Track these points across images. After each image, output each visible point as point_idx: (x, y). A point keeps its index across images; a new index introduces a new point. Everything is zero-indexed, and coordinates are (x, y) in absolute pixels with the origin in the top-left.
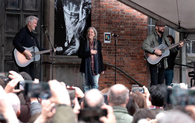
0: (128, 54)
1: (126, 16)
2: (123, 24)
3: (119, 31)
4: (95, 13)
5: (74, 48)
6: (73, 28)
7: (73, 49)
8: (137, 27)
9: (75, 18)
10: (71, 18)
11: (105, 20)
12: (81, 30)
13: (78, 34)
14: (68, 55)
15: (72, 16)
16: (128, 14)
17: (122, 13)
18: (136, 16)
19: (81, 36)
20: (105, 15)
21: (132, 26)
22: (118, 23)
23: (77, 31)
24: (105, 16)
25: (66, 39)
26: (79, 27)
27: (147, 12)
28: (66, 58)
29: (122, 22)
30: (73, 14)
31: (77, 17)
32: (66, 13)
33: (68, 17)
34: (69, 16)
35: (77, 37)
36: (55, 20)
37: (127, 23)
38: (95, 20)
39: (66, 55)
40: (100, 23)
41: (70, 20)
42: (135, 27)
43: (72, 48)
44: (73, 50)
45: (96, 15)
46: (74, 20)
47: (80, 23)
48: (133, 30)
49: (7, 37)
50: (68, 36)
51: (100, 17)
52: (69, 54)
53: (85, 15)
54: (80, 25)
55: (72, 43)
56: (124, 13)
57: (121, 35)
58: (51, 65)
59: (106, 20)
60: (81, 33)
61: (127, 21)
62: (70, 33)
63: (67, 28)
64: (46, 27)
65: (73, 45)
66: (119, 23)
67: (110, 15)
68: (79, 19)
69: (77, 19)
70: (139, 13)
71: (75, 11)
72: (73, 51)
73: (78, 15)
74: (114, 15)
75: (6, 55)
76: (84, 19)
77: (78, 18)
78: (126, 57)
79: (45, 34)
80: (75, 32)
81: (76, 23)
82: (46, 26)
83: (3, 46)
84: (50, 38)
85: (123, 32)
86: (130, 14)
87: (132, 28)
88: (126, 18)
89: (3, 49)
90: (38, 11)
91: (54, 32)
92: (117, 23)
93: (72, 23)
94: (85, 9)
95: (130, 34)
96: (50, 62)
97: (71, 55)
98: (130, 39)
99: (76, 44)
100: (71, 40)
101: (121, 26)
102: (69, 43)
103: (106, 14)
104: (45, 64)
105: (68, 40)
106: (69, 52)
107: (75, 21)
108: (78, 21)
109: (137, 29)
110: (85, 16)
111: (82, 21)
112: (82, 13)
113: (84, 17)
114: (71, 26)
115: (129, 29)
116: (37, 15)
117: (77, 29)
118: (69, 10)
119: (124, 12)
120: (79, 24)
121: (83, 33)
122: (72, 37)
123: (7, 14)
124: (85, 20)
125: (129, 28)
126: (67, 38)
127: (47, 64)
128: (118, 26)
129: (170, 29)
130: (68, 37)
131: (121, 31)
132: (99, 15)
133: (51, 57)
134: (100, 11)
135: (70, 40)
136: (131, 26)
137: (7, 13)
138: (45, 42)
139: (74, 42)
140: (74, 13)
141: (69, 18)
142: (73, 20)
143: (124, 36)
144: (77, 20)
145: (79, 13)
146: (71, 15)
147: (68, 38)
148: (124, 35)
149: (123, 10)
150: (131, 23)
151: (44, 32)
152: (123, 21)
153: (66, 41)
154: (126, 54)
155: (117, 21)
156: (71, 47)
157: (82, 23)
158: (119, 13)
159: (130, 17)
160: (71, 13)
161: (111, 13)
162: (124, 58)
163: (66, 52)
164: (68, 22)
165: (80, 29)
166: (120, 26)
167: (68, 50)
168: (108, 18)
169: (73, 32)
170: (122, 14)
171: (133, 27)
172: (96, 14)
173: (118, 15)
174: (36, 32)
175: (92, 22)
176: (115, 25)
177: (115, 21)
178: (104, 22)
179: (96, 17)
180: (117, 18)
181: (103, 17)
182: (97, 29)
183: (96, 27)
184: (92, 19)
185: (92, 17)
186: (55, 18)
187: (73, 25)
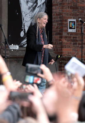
9: (32, 2)
11: (68, 4)
14: (24, 47)
15: (29, 0)
25: (22, 28)
31: (35, 0)
38: (57, 5)
39: (22, 47)
40: (62, 8)
41: (27, 5)
46: (32, 4)
47: (39, 8)
50: (24, 24)
51: (62, 0)
52: (26, 46)
54: (39, 10)
59: (70, 4)
62: (26, 20)
63: (23, 14)
68: (37, 4)
76: (43, 4)
81: (34, 9)
84: (3, 27)
91: (7, 19)
92: (83, 7)
93: (29, 8)
105: (24, 29)
106: (26, 44)
107: (32, 6)
108: (36, 6)
113: (44, 0)
114: (28, 11)
120: (37, 10)
122: (29, 25)
124: (45, 4)
126: (23, 26)
130: (24, 26)
133: (4, 50)
135: (27, 29)
141: (26, 2)
142: (30, 4)
144: (35, 4)
153: (22, 30)
155: (84, 5)
163: (22, 44)
164: (25, 7)
167: (24, 41)
168: (73, 1)
169: (30, 19)
175: (54, 7)
176: (81, 11)
177: (81, 5)
178: (68, 7)
179: (59, 0)
180: (83, 1)
181: (67, 1)
182: (59, 15)
183: (58, 13)
184: (53, 3)
185: (53, 0)
186: (8, 2)
187: (30, 10)
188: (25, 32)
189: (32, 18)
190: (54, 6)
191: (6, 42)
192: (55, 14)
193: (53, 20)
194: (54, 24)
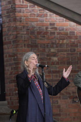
0: (65, 94)
1: (59, 33)
2: (55, 46)
3: (48, 58)
4: (9, 30)
8: (79, 50)
11: (25, 41)
16: (63, 29)
17: (52, 28)
18: (76, 32)
20: (25, 33)
21: (69, 49)
22: (47, 46)
24: (26, 35)
29: (53, 43)
38: (10, 43)
40: (17, 46)
42: (75, 50)
48: (71, 54)
51: (17, 37)
56: (56, 29)
57: (53, 63)
59: (27, 41)
61: (61, 41)
66: (49, 45)
67: (33, 33)
74: (39, 33)
78: (63, 99)
85: (55, 59)
86: (66, 30)
87: (70, 52)
88: (59, 36)
92: (44, 45)
95: (67, 62)
101: (52, 50)
103: (27, 32)
109: (79, 53)
115: (65, 53)
119: (56, 26)
128: (47, 50)
132: (15, 33)
134: (16, 28)
136: (68, 49)
143: (57, 66)
148: (58, 63)
149: (54, 24)
150: (67, 44)
152: (54, 42)
154: (63, 94)
155: (46, 41)
158: (47, 28)
159: (66, 34)
161: (35, 29)
162: (59, 101)
166: (50, 50)
168: (30, 37)
170: (53, 31)
171: (71, 50)
172: (10, 33)
173: (46, 33)
175: (5, 46)
176: (41, 49)
177: (42, 42)
178: (25, 45)
179: (11, 37)
180: (44, 37)
181: (22, 37)
182: (13, 56)
183: (11, 54)
184: (4, 41)
185: (4, 37)
190: (5, 44)
192: (8, 56)
193: (5, 63)
194: (6, 68)
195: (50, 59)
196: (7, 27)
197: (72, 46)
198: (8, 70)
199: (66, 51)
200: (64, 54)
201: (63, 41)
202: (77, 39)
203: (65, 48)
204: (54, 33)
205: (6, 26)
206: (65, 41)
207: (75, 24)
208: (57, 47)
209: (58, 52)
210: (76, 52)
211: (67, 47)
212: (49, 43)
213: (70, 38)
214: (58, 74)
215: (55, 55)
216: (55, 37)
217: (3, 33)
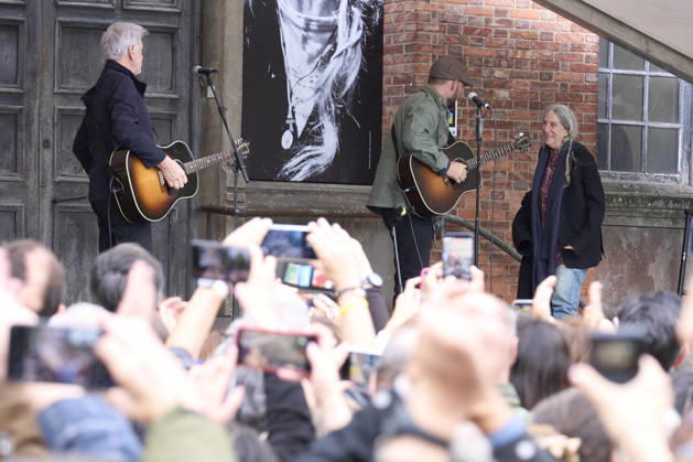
0: (521, 177)
1: (515, 35)
2: (504, 63)
3: (488, 90)
4: (397, 20)
5: (318, 155)
6: (315, 79)
7: (311, 157)
8: (560, 77)
9: (321, 41)
10: (305, 40)
11: (434, 47)
12: (344, 86)
13: (331, 100)
14: (293, 179)
15: (311, 34)
16: (525, 27)
17: (498, 22)
18: (555, 33)
19: (342, 110)
20: (437, 28)
21: (538, 72)
22: (487, 62)
23: (328, 90)
24: (438, 34)
25: (287, 122)
26: (338, 76)
27: (596, 21)
28: (286, 192)
29: (501, 57)
30: (314, 26)
31: (328, 35)
32: (287, 19)
33: (297, 38)
34: (297, 30)
35: (330, 112)
36: (245, 46)
37: (520, 62)
38: (399, 50)
39: (285, 180)
40: (416, 58)
41: (304, 48)
42: (550, 77)
43: (308, 154)
44: (313, 162)
45: (402, 31)
46: (319, 46)
47: (342, 58)
48: (543, 86)
49: (60, 110)
50: (293, 108)
51: (416, 37)
52: (298, 177)
53: (359, 28)
54: (340, 65)
55: (311, 136)
56: (509, 23)
57: (498, 104)
58: (229, 217)
59: (438, 47)
60: (346, 96)
61: (519, 52)
62: (301, 97)
63: (291, 78)
64: (211, 75)
65: (313, 144)
66: (491, 60)
67: (454, 29)
68: (335, 46)
69: (329, 42)
70: (567, 24)
71: (321, 14)
72: (313, 167)
73: (333, 28)
74: (469, 31)
75: (59, 179)
76: (355, 45)
77: (333, 40)
78: (516, 189)
79: (208, 99)
80: (323, 91)
81: (326, 60)
82: (213, 71)
83: (46, 144)
84: (228, 115)
85: (504, 94)
86: (533, 28)
87: (538, 81)
88: (515, 40)
89: (47, 155)
90: (179, 14)
91: (240, 94)
92: (480, 59)
93: (311, 60)
94: (359, 7)
95: (531, 104)
96: (224, 209)
97: (304, 181)
98: (530, 122)
99: (325, 141)
100: (307, 125)
101: (498, 73)
102: (299, 134)
103: (441, 26)
104: (205, 214)
105: (294, 125)
106: (298, 171)
107: (320, 52)
108: (331, 53)
109: (559, 83)
110: (361, 32)
111: (347, 50)
112: (350, 19)
113: (356, 35)
114: (307, 69)
115: (528, 81)
116: (177, 29)
117: (330, 83)
118: (300, 9)
119: (508, 17)
120: (335, 65)
121: (350, 99)
122: (309, 112)
123: (61, 23)
124: (359, 47)
125: (527, 78)
126: (290, 116)
127: (213, 215)
128: (485, 72)
129: (684, 84)
130: (293, 114)
131: (497, 91)
132: (413, 27)
133: (230, 189)
134: (416, 16)
135: (301, 124)
136: (534, 72)
137: (62, 19)
138: (206, 129)
139: (319, 133)
140: (318, 21)
141: (300, 40)
142: (314, 46)
143: (507, 110)
144: (329, 47)
145: (335, 21)
146: (307, 29)
147: (294, 118)
148: (509, 104)
149: (505, 12)
150: (533, 62)
151: (204, 91)
152: (503, 53)
153: (287, 127)
154: (517, 178)
155: (484, 51)
156: (305, 152)
157: (349, 60)
158: (488, 21)
159: (533, 38)
160: (308, 22)
161: (461, 21)
162: (507, 192)
163: (286, 170)
164: (297, 54)
165: (340, 82)
166: (493, 72)
167: (295, 161)
168: (449, 39)
169: (313, 92)
170: (501, 28)
171: (541, 74)
172: (400, 28)
173: (486, 32)
174: (175, 93)
175: (387, 58)
177: (475, 51)
179: (403, 37)
180: (481, 40)
181: (429, 37)
182: (403, 82)
183: (400, 76)
184: (385, 46)
185: (385, 36)
186: (245, 40)
187: (313, 65)
188: (295, 133)
189: (318, 90)
190: (388, 52)
191: (237, 162)
192: (392, 80)
193: (385, 98)
194: (387, 109)
195: (491, 93)
196: (394, 12)
197: (544, 66)
198: (391, 113)
199: (530, 77)
200: (525, 85)
201: (524, 54)
202: (556, 50)
203: (527, 69)
204: (504, 33)
205: (391, 11)
206: (529, 54)
207: (555, 15)
208: (509, 67)
209: (511, 77)
210: (553, 81)
211: (532, 69)
212: (491, 57)
213: (542, 46)
214: (508, 131)
215: (503, 85)
216: (506, 43)
217: (385, 26)
